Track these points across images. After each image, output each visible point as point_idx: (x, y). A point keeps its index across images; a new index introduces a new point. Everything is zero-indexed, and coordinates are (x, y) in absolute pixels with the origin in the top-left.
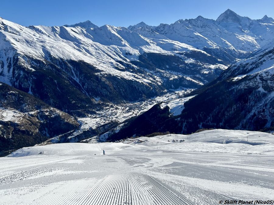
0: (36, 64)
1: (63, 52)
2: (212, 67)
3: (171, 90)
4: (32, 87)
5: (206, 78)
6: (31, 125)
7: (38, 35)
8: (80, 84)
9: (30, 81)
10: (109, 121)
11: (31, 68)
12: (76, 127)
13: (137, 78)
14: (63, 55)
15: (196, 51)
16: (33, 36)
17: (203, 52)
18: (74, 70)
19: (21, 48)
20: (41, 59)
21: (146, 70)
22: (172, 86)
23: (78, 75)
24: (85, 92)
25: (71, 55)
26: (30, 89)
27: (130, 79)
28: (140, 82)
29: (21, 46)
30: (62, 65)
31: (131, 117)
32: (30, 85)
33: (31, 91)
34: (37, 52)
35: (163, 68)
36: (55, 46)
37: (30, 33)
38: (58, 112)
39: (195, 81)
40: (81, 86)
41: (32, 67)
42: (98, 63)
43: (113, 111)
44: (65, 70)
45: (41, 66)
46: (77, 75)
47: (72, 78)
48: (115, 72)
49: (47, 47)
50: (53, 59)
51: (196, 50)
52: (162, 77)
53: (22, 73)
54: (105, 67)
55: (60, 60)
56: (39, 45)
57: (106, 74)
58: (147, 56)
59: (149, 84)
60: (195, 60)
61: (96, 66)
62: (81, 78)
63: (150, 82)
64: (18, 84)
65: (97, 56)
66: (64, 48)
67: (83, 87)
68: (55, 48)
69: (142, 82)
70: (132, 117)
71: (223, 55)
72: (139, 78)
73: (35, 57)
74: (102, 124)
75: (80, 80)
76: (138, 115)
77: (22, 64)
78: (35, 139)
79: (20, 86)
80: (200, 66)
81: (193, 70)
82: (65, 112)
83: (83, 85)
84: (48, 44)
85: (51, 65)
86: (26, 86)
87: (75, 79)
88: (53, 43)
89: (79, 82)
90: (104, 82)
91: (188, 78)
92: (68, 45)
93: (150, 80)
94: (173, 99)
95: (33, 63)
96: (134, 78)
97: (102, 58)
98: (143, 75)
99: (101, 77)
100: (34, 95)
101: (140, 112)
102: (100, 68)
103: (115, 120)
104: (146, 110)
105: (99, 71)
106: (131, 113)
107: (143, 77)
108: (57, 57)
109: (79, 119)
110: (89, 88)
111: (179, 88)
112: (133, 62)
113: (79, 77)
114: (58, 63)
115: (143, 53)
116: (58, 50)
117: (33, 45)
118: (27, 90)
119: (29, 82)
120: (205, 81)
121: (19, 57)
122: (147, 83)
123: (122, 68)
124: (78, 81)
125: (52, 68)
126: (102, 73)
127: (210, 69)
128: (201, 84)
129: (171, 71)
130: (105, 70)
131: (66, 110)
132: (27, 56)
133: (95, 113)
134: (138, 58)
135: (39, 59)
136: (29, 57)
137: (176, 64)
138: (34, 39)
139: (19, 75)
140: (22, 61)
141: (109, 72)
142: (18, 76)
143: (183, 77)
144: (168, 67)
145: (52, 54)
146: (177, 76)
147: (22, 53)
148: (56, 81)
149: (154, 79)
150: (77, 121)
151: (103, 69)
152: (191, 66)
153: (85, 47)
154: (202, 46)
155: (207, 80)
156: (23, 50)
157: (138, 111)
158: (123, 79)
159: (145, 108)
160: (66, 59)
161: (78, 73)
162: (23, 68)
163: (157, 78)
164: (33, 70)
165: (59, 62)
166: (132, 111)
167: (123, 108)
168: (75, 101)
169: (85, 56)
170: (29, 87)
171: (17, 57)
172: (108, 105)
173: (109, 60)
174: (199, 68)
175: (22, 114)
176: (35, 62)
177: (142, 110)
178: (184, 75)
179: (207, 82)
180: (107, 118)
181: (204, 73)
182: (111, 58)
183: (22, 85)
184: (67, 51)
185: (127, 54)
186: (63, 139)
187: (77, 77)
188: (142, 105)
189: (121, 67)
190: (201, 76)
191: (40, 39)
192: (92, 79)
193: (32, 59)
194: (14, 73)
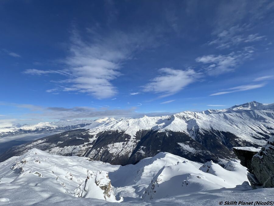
14: (219, 128)
18: (223, 136)
20: (208, 130)
24: (227, 147)
30: (217, 133)
41: (204, 133)
42: (240, 133)
44: (218, 136)
45: (207, 133)
46: (224, 139)
50: (213, 130)
55: (217, 131)
61: (237, 135)
62: (226, 140)
65: (242, 129)
67: (227, 145)
73: (206, 130)
79: (198, 140)
89: (225, 142)
102: (240, 136)
108: (215, 130)
130: (243, 138)
136: (203, 130)
140: (200, 131)
145: (214, 128)
148: (212, 140)
164: (204, 135)
168: (219, 150)
173: (251, 132)
175: (196, 151)
193: (204, 130)
194: (197, 135)
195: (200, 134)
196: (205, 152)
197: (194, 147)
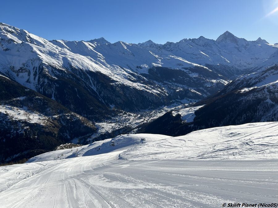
0: (59, 73)
1: (82, 63)
2: (214, 81)
3: (178, 100)
4: (55, 94)
5: (209, 91)
6: (54, 128)
7: (60, 48)
8: (97, 92)
9: (53, 88)
10: (123, 126)
11: (54, 76)
12: (94, 131)
13: (147, 89)
15: (199, 67)
16: (56, 49)
17: (205, 67)
18: (92, 80)
19: (46, 59)
20: (64, 69)
21: (155, 82)
22: (179, 97)
23: (96, 84)
24: (101, 100)
25: (90, 67)
26: (53, 96)
27: (141, 89)
28: (150, 92)
29: (46, 57)
30: (82, 75)
31: (142, 123)
32: (53, 92)
33: (54, 97)
34: (60, 62)
35: (170, 81)
36: (75, 58)
37: (53, 46)
38: (78, 116)
39: (199, 93)
40: (98, 94)
41: (56, 76)
42: (113, 74)
43: (127, 118)
44: (84, 79)
45: (63, 76)
47: (90, 87)
48: (128, 83)
49: (69, 59)
50: (73, 69)
51: (199, 65)
52: (169, 88)
53: (46, 81)
54: (119, 78)
55: (80, 71)
56: (61, 57)
57: (120, 84)
58: (155, 69)
59: (158, 94)
60: (199, 74)
61: (111, 77)
62: (98, 87)
63: (159, 92)
64: (42, 90)
65: (111, 68)
66: (84, 61)
67: (100, 96)
68: (76, 60)
69: (152, 92)
70: (144, 123)
71: (223, 71)
72: (149, 89)
73: (58, 67)
74: (117, 128)
75: (97, 89)
76: (149, 121)
77: (47, 73)
78: (57, 140)
79: (44, 92)
80: (203, 80)
81: (197, 84)
82: (84, 117)
83: (100, 93)
84: (69, 56)
85: (72, 75)
86: (50, 93)
87: (92, 88)
88: (73, 55)
89: (97, 91)
90: (119, 91)
91: (193, 91)
92: (86, 58)
93: (159, 91)
94: (179, 108)
95: (56, 72)
96: (145, 89)
97: (116, 70)
98: (152, 86)
99: (116, 87)
100: (56, 100)
101: (151, 119)
102: (115, 79)
103: (129, 125)
104: (155, 118)
105: (113, 81)
106: (142, 120)
107: (152, 88)
108: (77, 68)
109: (97, 124)
110: (105, 96)
111: (184, 99)
112: (144, 75)
113: (96, 86)
114: (78, 74)
115: (152, 67)
116: (78, 62)
117: (56, 56)
118: (50, 96)
119: (53, 90)
120: (208, 93)
121: (44, 67)
122: (156, 93)
123: (134, 79)
124: (95, 90)
125: (73, 77)
126: (116, 83)
127: (212, 83)
128: (205, 96)
129: (177, 84)
130: (119, 81)
131: (85, 115)
132: (51, 66)
133: (111, 119)
134: (148, 71)
135: (61, 69)
137: (181, 78)
138: (57, 51)
139: (44, 82)
140: (47, 71)
141: (122, 82)
142: (42, 83)
143: (188, 90)
144: (174, 80)
145: (73, 65)
146: (183, 88)
147: (47, 64)
148: (76, 89)
149: (163, 90)
150: (95, 125)
151: (117, 80)
152: (195, 80)
153: (101, 60)
154: (204, 63)
155: (209, 93)
156: (47, 60)
157: (149, 118)
158: (134, 89)
159: (155, 116)
160: (84, 70)
161: (96, 83)
162: (47, 76)
163: (164, 89)
164: (56, 78)
165: (79, 72)
166: (143, 118)
167: (135, 115)
168: (93, 107)
169: (101, 68)
170: (52, 93)
171: (43, 66)
172: (122, 112)
173: (123, 72)
174: (202, 81)
175: (47, 118)
176: (58, 71)
177: (152, 117)
178: (189, 88)
179: (210, 94)
180: (121, 123)
181: (206, 86)
182: (123, 71)
183: (46, 92)
184: (86, 62)
185: (137, 67)
186: (82, 141)
187: (95, 86)
188: (151, 113)
189: (132, 79)
190: (204, 89)
191: (62, 51)
192: (108, 88)
193: (55, 68)
194: (39, 80)
195: (48, 77)
196: (68, 116)
197: (41, 109)
